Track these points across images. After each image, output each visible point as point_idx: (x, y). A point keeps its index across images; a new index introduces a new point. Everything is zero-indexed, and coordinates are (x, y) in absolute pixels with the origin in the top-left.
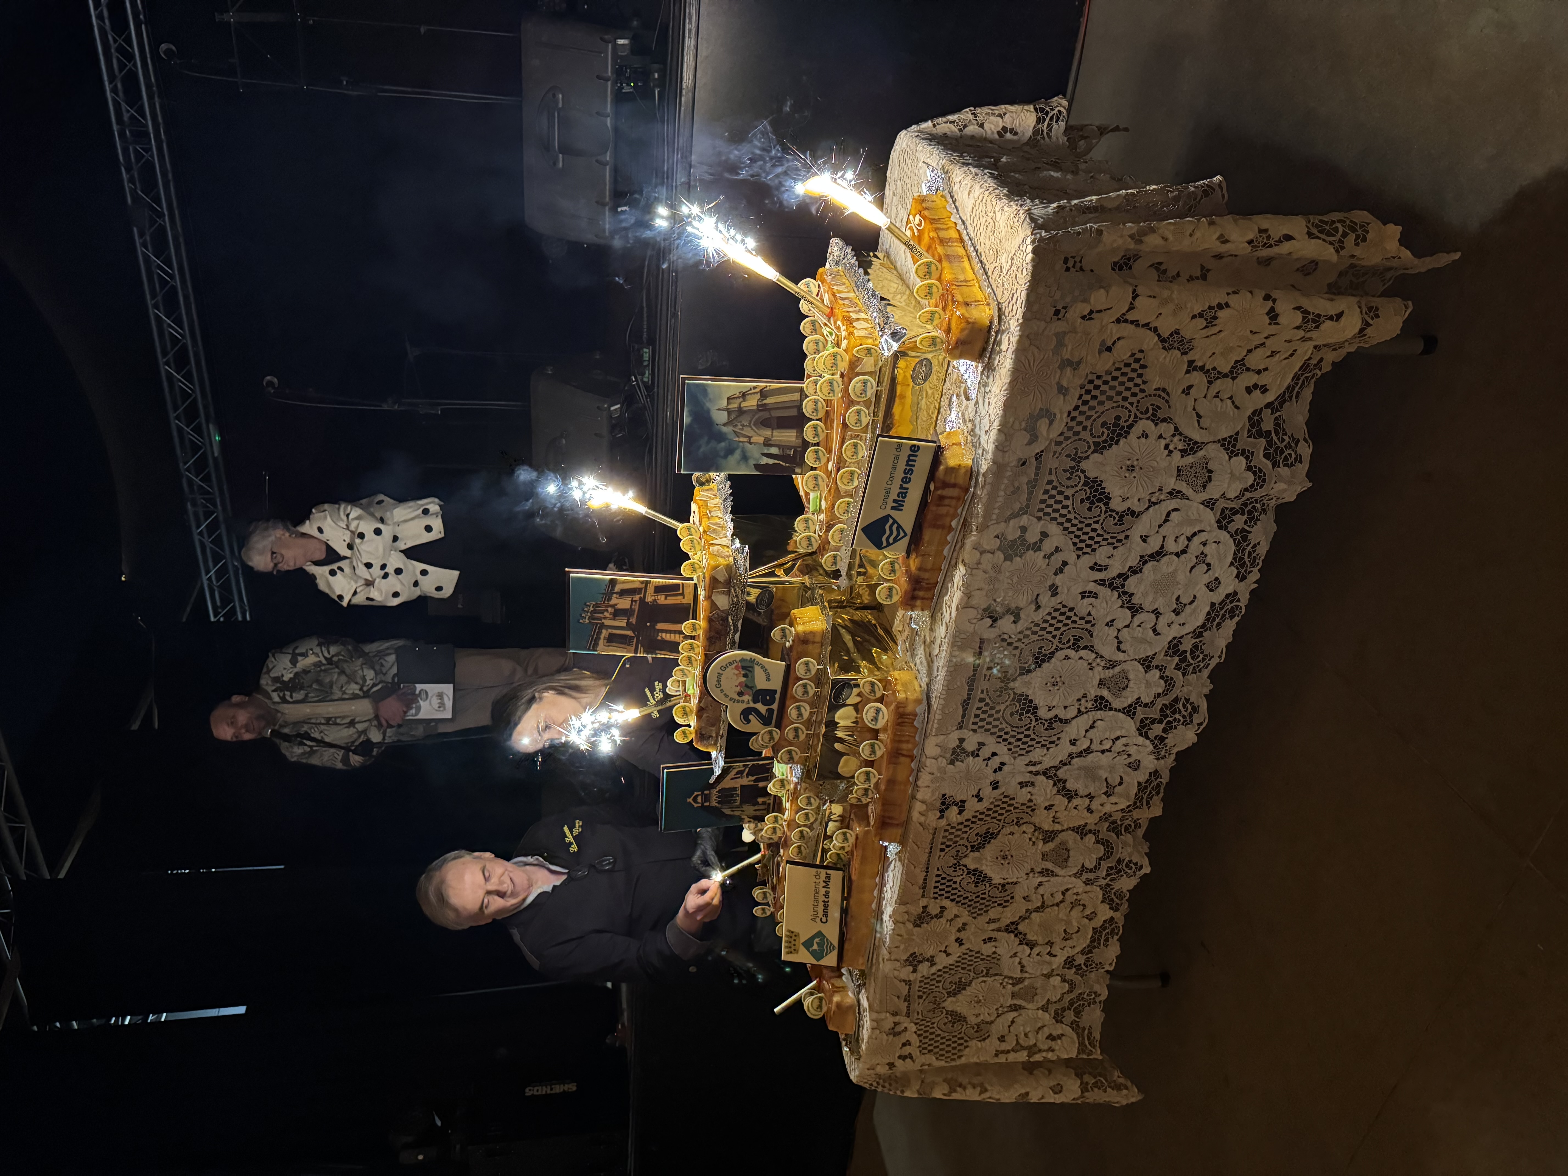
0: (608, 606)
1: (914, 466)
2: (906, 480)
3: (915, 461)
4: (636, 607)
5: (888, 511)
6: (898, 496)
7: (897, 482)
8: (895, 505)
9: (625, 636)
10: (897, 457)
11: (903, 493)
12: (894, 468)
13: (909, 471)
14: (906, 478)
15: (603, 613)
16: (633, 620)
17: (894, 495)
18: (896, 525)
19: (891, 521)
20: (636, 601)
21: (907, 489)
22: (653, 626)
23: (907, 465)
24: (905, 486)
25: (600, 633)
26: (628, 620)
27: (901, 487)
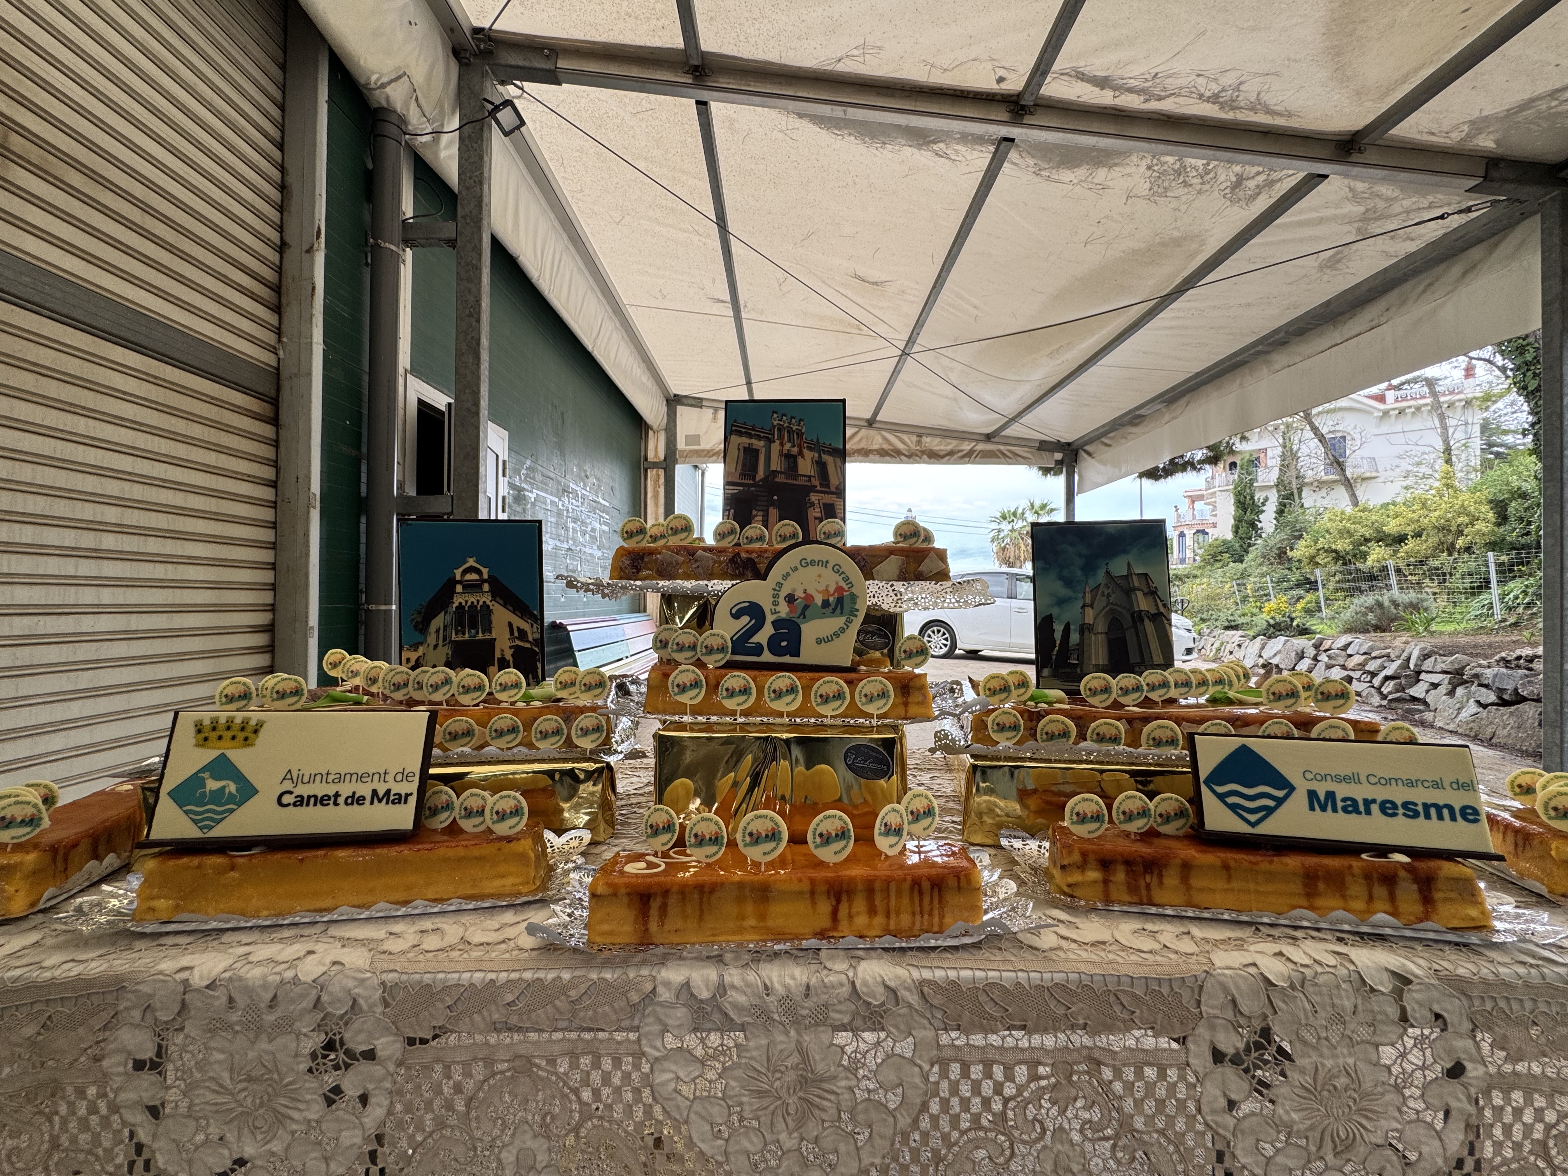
0: (800, 446)
1: (1428, 816)
2: (1388, 808)
3: (1440, 817)
4: (801, 481)
5: (1302, 787)
6: (1344, 800)
7: (1381, 794)
8: (1322, 797)
9: (755, 469)
10: (1437, 785)
11: (1352, 807)
12: (1411, 784)
13: (1410, 810)
14: (1394, 806)
15: (789, 441)
16: (780, 479)
17: (1342, 791)
18: (1272, 803)
19: (1280, 794)
20: (810, 481)
21: (1368, 812)
22: (773, 504)
23: (1426, 807)
24: (1375, 808)
25: (759, 438)
26: (781, 472)
27: (1368, 803)
